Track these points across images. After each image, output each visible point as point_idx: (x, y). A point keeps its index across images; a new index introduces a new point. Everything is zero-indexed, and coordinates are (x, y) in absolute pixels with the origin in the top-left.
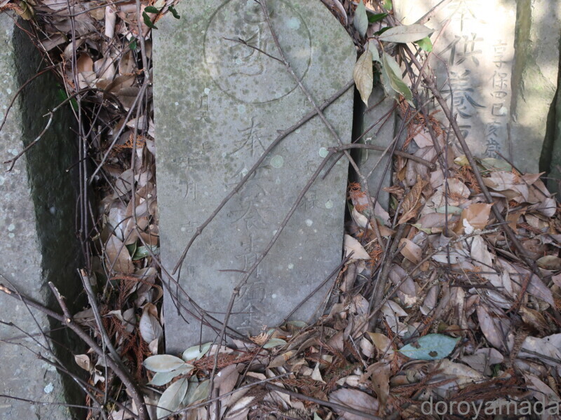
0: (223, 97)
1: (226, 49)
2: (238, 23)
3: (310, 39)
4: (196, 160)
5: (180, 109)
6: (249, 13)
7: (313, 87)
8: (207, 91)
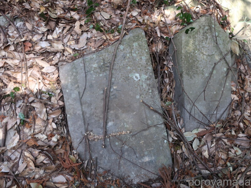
0: (201, 53)
1: (201, 40)
2: (203, 33)
4: (194, 72)
5: (189, 57)
6: (206, 31)
8: (196, 52)
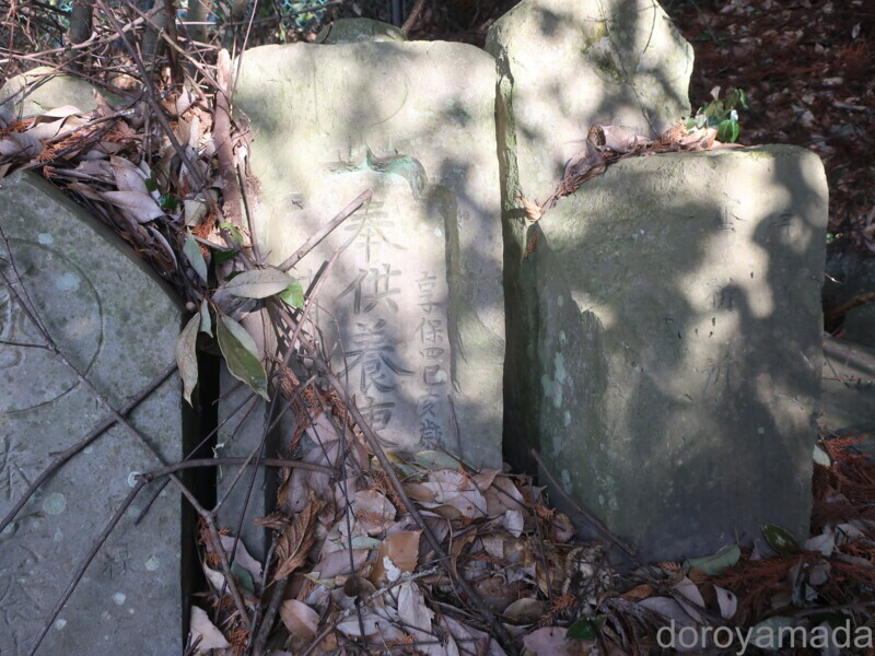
3: (99, 303)
7: (109, 378)
